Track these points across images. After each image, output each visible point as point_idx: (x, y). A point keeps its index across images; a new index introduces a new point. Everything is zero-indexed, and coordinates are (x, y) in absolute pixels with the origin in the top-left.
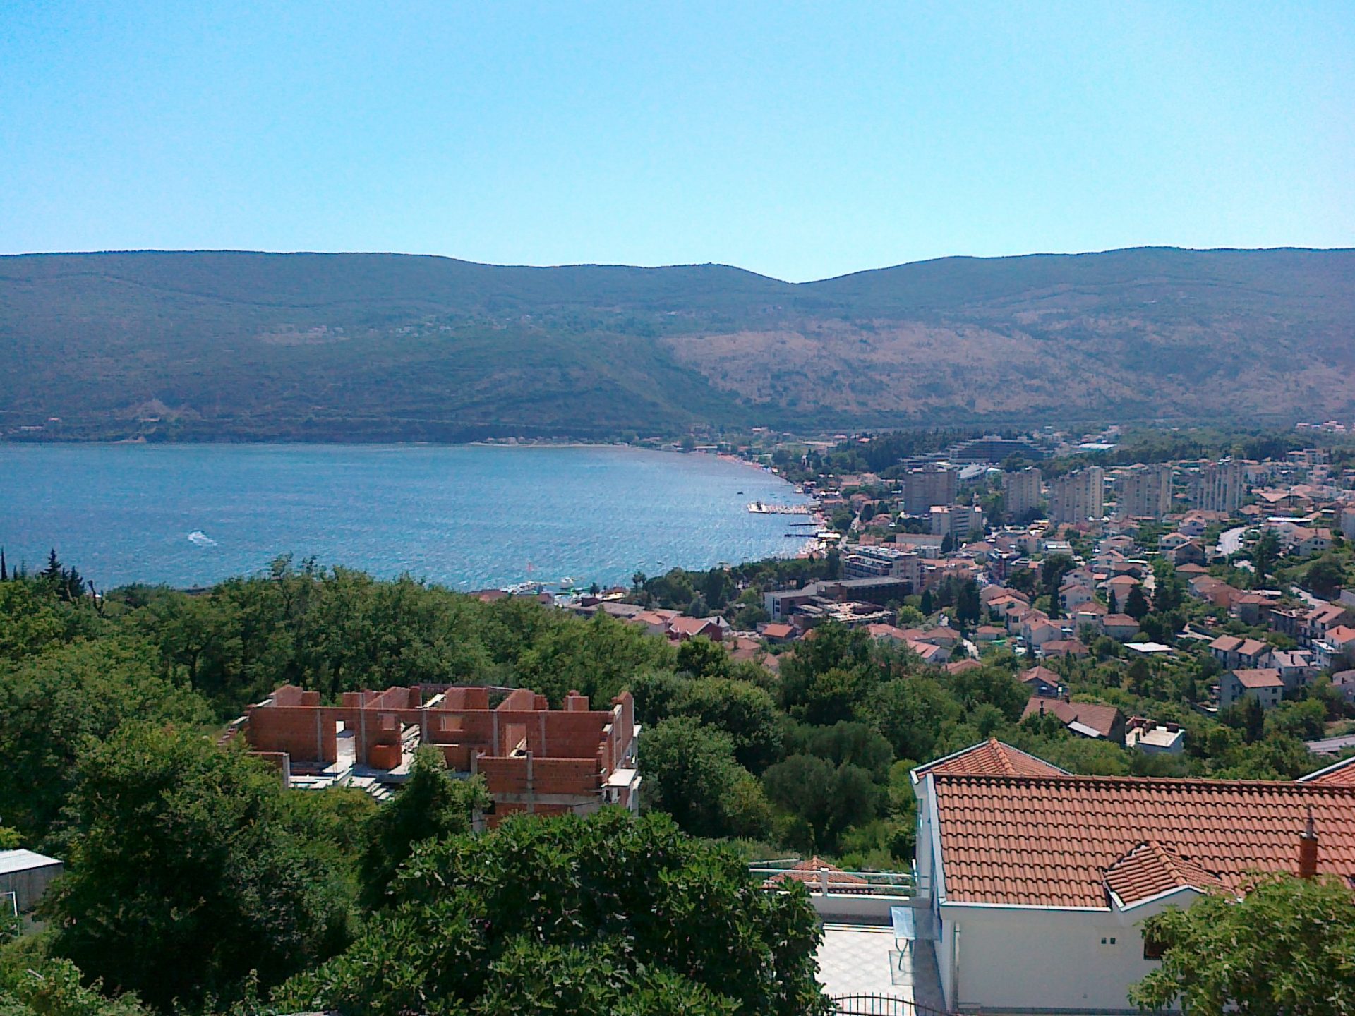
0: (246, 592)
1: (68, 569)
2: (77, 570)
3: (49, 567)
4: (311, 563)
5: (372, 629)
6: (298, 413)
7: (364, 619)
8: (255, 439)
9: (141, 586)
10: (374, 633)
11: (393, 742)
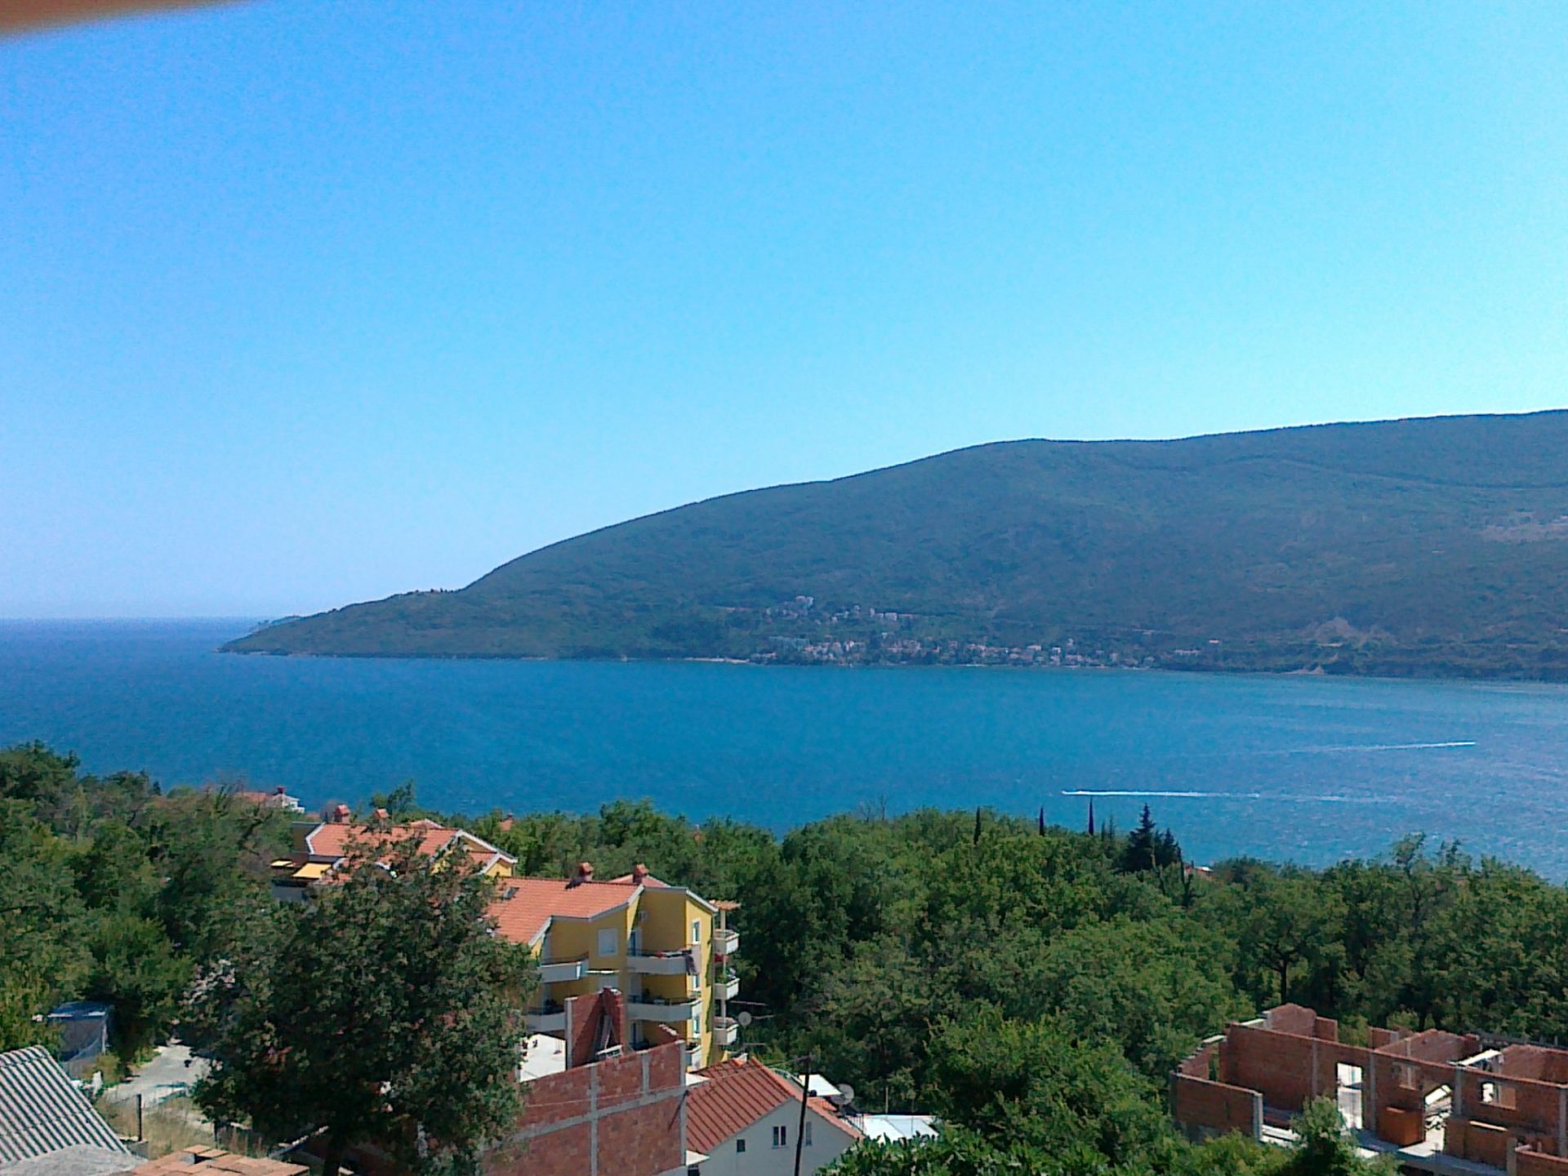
0: (1364, 882)
1: (1163, 831)
2: (1172, 833)
3: (1141, 827)
4: (1454, 850)
5: (1522, 955)
6: (1533, 638)
7: (1513, 937)
8: (1468, 674)
9: (1253, 860)
10: (1525, 961)
11: (1413, 1107)
